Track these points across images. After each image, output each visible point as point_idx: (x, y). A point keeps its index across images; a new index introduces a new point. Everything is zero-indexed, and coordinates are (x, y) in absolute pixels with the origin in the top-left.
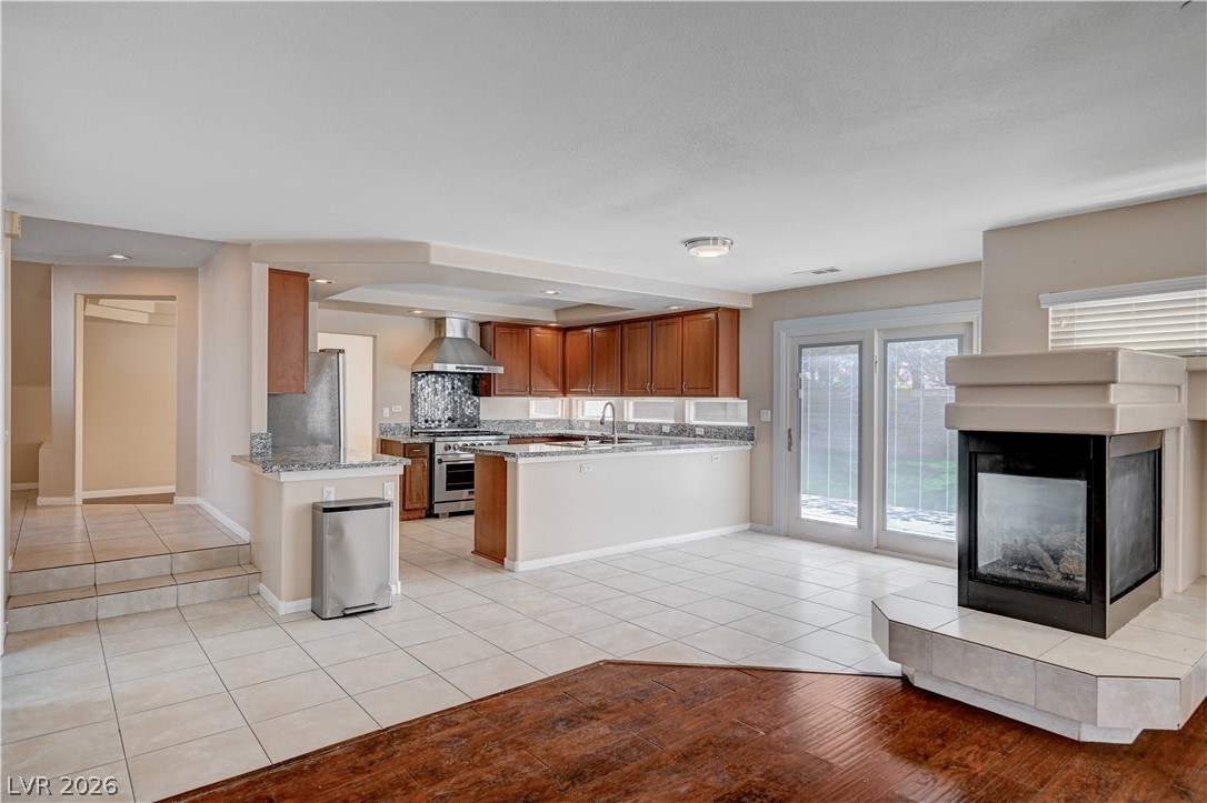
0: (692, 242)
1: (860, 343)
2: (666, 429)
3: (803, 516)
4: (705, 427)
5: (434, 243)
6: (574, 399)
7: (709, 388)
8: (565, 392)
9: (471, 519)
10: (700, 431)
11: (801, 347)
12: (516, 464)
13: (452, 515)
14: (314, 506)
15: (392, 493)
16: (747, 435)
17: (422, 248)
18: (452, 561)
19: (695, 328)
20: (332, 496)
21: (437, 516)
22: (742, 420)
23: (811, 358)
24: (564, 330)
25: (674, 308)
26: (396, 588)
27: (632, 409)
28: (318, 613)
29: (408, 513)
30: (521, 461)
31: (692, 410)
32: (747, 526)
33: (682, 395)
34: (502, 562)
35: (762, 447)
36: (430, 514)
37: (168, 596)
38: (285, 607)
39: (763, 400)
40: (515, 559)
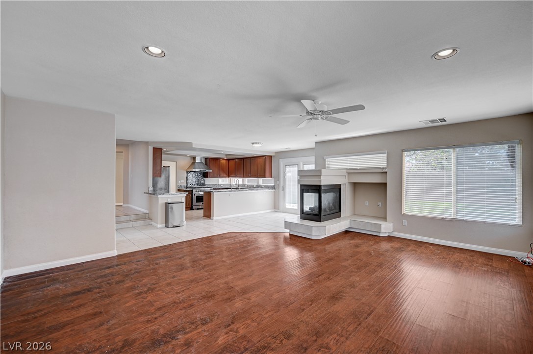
0: (253, 143)
1: (298, 165)
2: (255, 186)
3: (286, 207)
4: (264, 185)
5: (193, 142)
6: (232, 178)
7: (264, 176)
8: (229, 177)
9: (203, 210)
10: (263, 187)
11: (286, 165)
12: (213, 194)
13: (198, 209)
14: (166, 203)
15: (184, 200)
16: (273, 187)
17: (191, 144)
18: (198, 218)
19: (261, 160)
20: (170, 201)
21: (194, 209)
22: (272, 183)
23: (288, 169)
24: (228, 160)
25: (255, 155)
26: (185, 222)
27: (247, 181)
28: (167, 227)
29: (187, 209)
30: (215, 193)
31: (261, 181)
32: (274, 210)
33: (258, 177)
34: (210, 218)
35: (277, 190)
36: (192, 209)
37: (130, 224)
38: (159, 226)
39: (277, 178)
40: (213, 217)
